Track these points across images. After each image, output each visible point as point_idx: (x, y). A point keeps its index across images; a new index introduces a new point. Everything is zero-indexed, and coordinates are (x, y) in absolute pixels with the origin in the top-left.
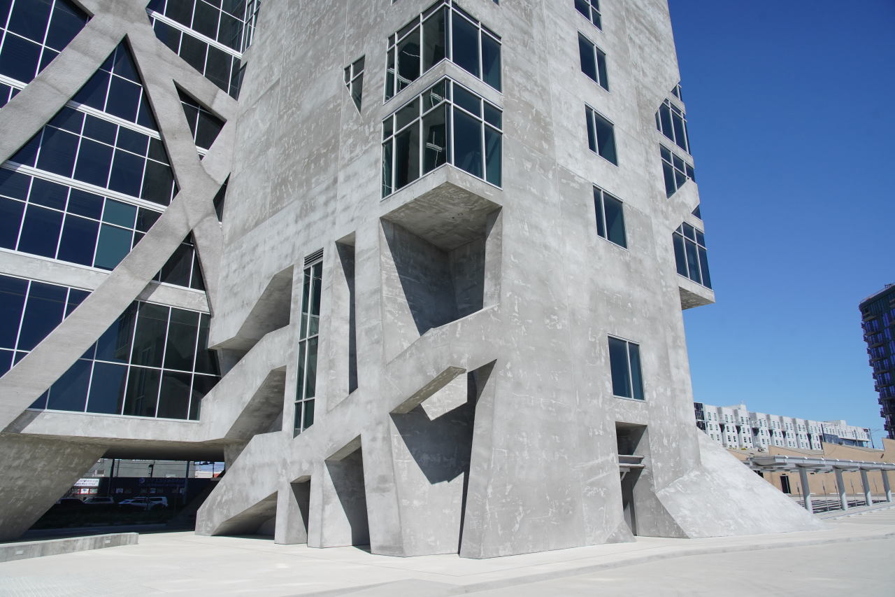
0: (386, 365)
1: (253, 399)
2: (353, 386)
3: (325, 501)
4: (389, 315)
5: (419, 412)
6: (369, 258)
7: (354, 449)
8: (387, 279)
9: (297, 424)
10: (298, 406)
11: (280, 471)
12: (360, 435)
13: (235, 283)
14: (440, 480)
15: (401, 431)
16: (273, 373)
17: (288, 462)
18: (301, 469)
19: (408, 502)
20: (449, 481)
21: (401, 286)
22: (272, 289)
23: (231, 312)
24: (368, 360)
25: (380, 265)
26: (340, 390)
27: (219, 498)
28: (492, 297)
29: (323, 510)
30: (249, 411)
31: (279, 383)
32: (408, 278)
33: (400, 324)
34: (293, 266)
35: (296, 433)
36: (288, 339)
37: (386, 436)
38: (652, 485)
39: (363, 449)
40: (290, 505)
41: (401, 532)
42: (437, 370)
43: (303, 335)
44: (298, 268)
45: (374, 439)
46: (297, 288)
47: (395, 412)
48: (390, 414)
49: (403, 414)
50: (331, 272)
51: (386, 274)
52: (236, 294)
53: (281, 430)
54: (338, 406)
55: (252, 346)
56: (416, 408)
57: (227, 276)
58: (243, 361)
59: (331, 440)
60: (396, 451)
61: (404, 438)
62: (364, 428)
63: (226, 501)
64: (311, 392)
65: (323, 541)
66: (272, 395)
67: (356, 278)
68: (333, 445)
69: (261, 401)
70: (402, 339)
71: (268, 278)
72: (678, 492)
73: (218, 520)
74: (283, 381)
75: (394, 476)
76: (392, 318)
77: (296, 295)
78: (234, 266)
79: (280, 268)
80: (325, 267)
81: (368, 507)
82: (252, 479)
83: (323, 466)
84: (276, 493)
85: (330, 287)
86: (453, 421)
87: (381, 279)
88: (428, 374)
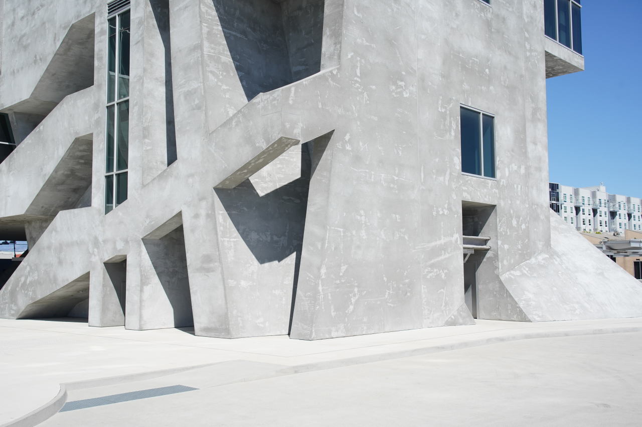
0: (209, 135)
1: (56, 171)
2: (172, 157)
3: (144, 282)
4: (211, 76)
5: (247, 186)
6: (186, 7)
7: (175, 226)
8: (209, 33)
9: (109, 200)
10: (109, 179)
11: (91, 252)
12: (181, 211)
13: (23, 33)
14: (270, 260)
15: (227, 207)
16: (77, 141)
17: (100, 239)
18: (115, 248)
19: (235, 283)
20: (279, 261)
21: (225, 42)
22: (70, 42)
23: (22, 68)
24: (188, 128)
25: (200, 17)
26: (157, 163)
27: (23, 279)
28: (331, 58)
29: (141, 291)
30: (51, 184)
31: (85, 153)
32: (234, 33)
33: (224, 87)
34: (94, 14)
35: (108, 210)
36: (93, 102)
37: (210, 212)
38: (497, 268)
39: (184, 226)
40: (104, 286)
41: (226, 314)
42: (267, 141)
43: (111, 98)
44: (101, 17)
45: (197, 216)
46: (101, 42)
47: (220, 186)
48: (214, 188)
49: (230, 190)
50: (140, 23)
51: (207, 27)
52: (25, 48)
53: (90, 205)
54: (154, 179)
55: (50, 111)
56: (244, 182)
57: (13, 24)
58: (41, 127)
59: (148, 216)
60: (222, 228)
61: (230, 215)
62: (185, 204)
63: (31, 282)
64: (123, 163)
65: (143, 323)
66: (78, 167)
67: (171, 32)
68: (150, 222)
69: (66, 173)
70: (227, 106)
71: (65, 28)
72: (523, 275)
73: (23, 303)
74: (90, 150)
75: (219, 254)
76: (216, 80)
77: (100, 50)
78: (21, 12)
79: (78, 17)
80: (133, 16)
81: (191, 287)
82: (59, 258)
83: (140, 245)
84: (88, 273)
85: (141, 41)
86: (286, 198)
87: (201, 33)
88: (257, 145)
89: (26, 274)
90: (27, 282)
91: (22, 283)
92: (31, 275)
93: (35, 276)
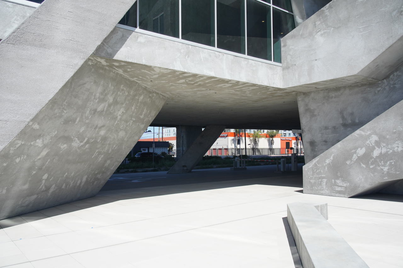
27: (361, 152)
89: (368, 145)
90: (372, 155)
91: (359, 155)
92: (383, 145)
93: (394, 147)
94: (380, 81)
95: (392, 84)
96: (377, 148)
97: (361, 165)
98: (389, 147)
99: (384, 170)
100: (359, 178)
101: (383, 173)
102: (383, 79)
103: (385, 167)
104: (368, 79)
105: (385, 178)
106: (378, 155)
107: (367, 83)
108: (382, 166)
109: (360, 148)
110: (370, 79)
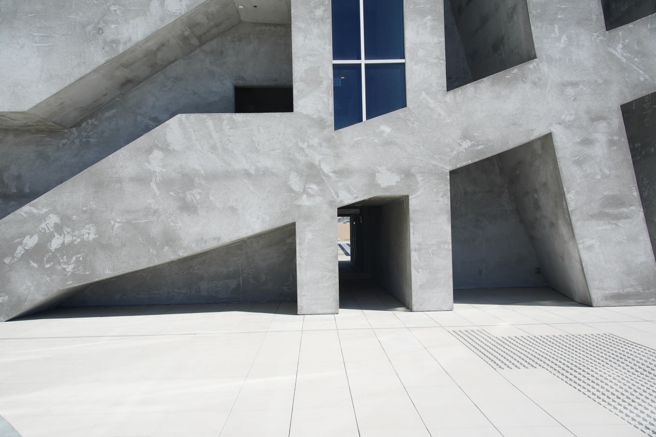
12: (551, 133)
17: (326, 168)
18: (373, 184)
27: (31, 242)
62: (560, 124)
63: (65, 246)
68: (473, 146)
69: (152, 47)
84: (292, 225)
89: (43, 231)
90: (49, 246)
91: (26, 248)
92: (67, 231)
93: (85, 233)
94: (66, 128)
95: (84, 137)
96: (57, 236)
97: (29, 263)
98: (77, 234)
99: (67, 270)
100: (27, 286)
101: (66, 275)
102: (72, 127)
103: (68, 265)
104: (47, 123)
105: (68, 283)
106: (58, 247)
107: (47, 130)
108: (65, 263)
109: (30, 235)
110: (50, 123)
